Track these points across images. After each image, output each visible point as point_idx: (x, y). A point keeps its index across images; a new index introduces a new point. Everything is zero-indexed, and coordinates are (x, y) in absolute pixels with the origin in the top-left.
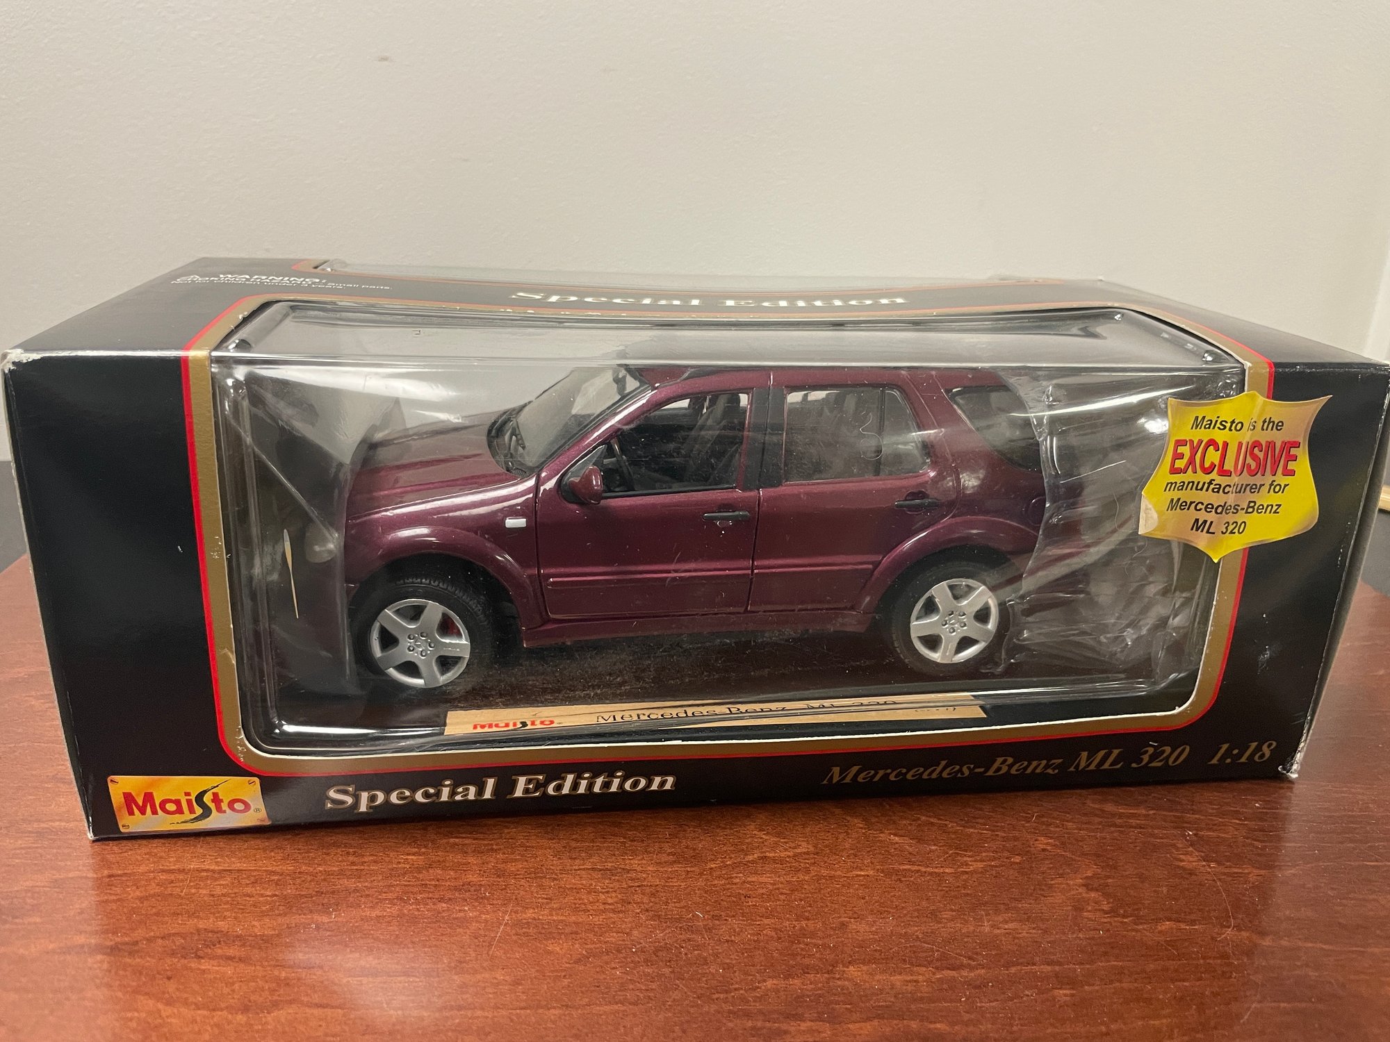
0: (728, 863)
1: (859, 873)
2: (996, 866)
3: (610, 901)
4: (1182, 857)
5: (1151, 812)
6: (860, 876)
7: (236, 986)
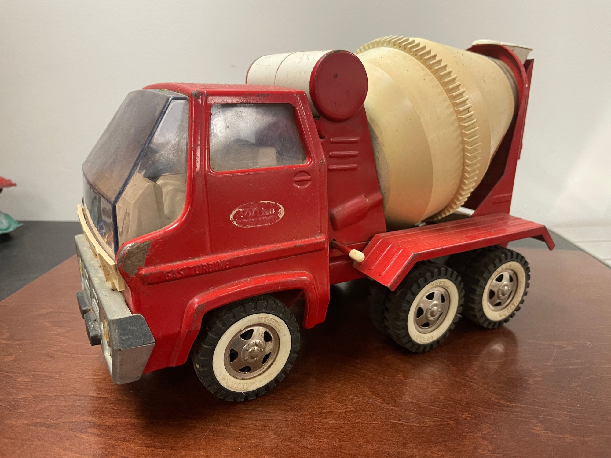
0: (314, 412)
1: (373, 422)
2: (440, 425)
3: (257, 424)
4: (534, 427)
5: (524, 406)
6: (374, 424)
7: (93, 446)
